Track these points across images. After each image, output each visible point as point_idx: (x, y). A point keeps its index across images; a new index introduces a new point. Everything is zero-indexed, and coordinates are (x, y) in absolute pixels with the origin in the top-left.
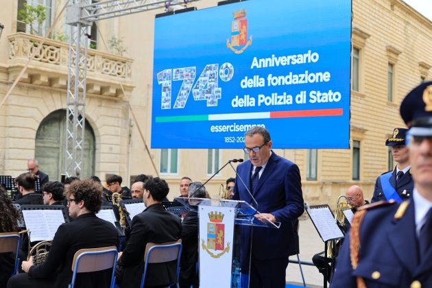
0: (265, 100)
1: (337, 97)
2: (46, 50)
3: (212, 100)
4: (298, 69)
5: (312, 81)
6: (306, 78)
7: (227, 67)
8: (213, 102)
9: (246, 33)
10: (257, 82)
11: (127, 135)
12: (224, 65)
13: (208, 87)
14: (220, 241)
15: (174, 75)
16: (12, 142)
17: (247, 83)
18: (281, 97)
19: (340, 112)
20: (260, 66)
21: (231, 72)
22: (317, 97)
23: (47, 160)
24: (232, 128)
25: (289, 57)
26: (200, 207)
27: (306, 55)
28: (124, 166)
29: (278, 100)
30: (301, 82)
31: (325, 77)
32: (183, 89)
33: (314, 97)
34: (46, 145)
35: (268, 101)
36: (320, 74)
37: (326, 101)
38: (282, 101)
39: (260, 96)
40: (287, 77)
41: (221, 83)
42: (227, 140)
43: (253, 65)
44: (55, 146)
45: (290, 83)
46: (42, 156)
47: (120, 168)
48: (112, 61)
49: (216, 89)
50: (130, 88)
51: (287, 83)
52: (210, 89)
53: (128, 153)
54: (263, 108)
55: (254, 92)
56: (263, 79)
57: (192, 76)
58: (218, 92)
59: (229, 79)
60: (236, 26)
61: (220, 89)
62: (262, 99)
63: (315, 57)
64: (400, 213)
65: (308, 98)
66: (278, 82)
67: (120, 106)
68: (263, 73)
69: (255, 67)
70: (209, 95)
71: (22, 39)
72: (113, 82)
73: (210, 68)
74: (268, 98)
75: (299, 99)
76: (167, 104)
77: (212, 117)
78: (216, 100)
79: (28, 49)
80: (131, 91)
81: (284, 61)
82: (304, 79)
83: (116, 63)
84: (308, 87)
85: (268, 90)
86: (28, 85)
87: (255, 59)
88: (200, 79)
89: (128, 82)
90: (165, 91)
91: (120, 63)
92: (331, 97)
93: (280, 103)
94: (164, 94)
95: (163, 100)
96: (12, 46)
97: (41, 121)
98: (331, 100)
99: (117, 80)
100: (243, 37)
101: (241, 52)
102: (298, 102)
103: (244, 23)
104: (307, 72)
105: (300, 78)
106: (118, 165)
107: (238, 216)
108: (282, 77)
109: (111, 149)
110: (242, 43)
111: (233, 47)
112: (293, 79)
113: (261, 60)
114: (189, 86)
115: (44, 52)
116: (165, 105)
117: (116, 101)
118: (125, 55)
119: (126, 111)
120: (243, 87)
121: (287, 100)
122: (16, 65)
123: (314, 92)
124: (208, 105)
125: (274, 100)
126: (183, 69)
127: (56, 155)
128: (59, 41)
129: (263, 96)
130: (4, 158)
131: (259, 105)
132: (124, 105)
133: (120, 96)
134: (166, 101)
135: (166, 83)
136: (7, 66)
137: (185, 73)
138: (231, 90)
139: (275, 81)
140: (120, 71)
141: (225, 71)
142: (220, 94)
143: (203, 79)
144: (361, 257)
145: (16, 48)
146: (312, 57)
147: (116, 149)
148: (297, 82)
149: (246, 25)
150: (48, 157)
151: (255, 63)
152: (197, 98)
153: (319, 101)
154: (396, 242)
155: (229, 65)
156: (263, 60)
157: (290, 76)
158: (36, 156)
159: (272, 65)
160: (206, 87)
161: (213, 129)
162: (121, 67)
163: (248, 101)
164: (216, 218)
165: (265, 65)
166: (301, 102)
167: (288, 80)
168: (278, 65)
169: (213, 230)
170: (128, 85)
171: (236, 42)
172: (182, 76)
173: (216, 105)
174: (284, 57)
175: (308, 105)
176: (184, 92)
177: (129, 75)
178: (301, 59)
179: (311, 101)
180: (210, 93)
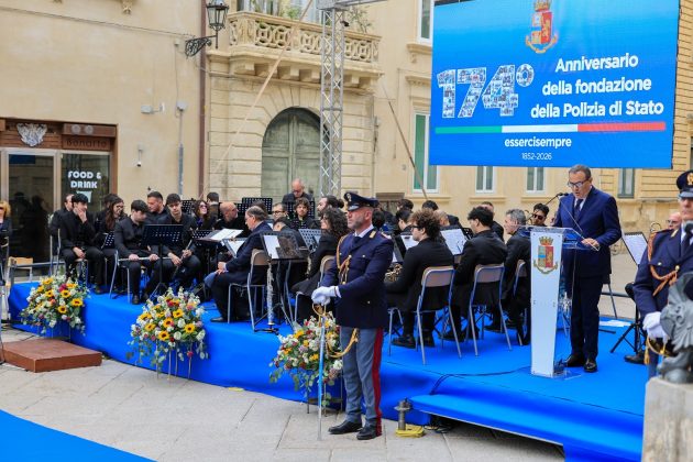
0: (572, 110)
1: (659, 108)
2: (275, 31)
3: (507, 108)
4: (613, 75)
5: (629, 89)
6: (624, 85)
7: (525, 69)
8: (507, 111)
9: (549, 29)
10: (564, 89)
11: (372, 139)
12: (522, 67)
13: (502, 93)
14: (549, 261)
15: (459, 77)
16: (236, 153)
17: (550, 89)
18: (592, 107)
19: (662, 126)
20: (567, 70)
21: (530, 75)
22: (634, 108)
23: (275, 174)
24: (532, 143)
25: (603, 60)
26: (532, 233)
27: (622, 59)
28: (369, 180)
29: (588, 110)
30: (616, 90)
31: (646, 84)
32: (470, 94)
33: (632, 108)
34: (274, 155)
35: (576, 111)
36: (640, 81)
37: (646, 113)
38: (593, 112)
39: (566, 105)
40: (600, 83)
41: (518, 89)
42: (525, 156)
43: (558, 68)
44: (283, 155)
45: (603, 90)
46: (270, 170)
47: (364, 182)
48: (355, 41)
49: (512, 95)
50: (377, 76)
51: (600, 91)
52: (505, 96)
53: (373, 163)
54: (569, 119)
55: (558, 100)
56: (569, 86)
57: (481, 79)
58: (513, 99)
59: (527, 84)
60: (537, 19)
61: (517, 96)
62: (569, 108)
63: (633, 61)
64: (673, 235)
65: (624, 109)
66: (589, 89)
67: (363, 100)
68: (570, 78)
69: (560, 70)
70: (503, 103)
71: (246, 20)
72: (356, 68)
73: (504, 70)
74: (576, 107)
75: (614, 110)
76: (450, 111)
77: (506, 129)
78: (512, 109)
79: (253, 32)
80: (376, 79)
81: (595, 64)
82: (620, 87)
83: (359, 42)
84: (625, 97)
85: (575, 99)
86: (253, 78)
87: (561, 61)
88: (491, 82)
89: (374, 67)
90: (447, 96)
91: (365, 42)
92: (652, 108)
93: (590, 114)
94: (446, 100)
95: (444, 106)
96: (233, 29)
97: (267, 124)
98: (651, 112)
99: (360, 66)
100: (546, 33)
101: (544, 51)
102: (612, 113)
103: (547, 16)
104: (623, 78)
105: (615, 85)
106: (361, 179)
107: (565, 240)
108: (594, 84)
109: (352, 158)
110: (545, 40)
111: (534, 45)
112: (606, 86)
113: (567, 63)
114: (478, 91)
115: (272, 34)
116: (448, 113)
117: (358, 94)
118: (370, 31)
119: (370, 107)
120: (545, 93)
121: (600, 111)
122: (240, 53)
123: (632, 103)
124: (502, 115)
125: (583, 110)
126: (470, 70)
127: (285, 167)
128: (289, 18)
129: (569, 105)
130: (227, 173)
131: (565, 115)
132: (367, 98)
133: (364, 87)
134: (448, 108)
135: (448, 86)
136: (229, 54)
137: (472, 75)
138: (530, 97)
139: (584, 88)
140: (364, 54)
141: (523, 74)
142: (517, 102)
143: (496, 82)
144: (652, 256)
145: (240, 31)
146: (631, 61)
147: (359, 159)
148: (611, 90)
149: (550, 19)
150: (277, 170)
151: (561, 66)
152: (488, 105)
153: (638, 113)
154: (670, 248)
155: (529, 67)
156: (570, 62)
157: (603, 83)
158: (263, 169)
159: (581, 68)
160: (499, 93)
161: (507, 143)
162: (365, 47)
163: (551, 111)
164: (546, 242)
165: (573, 69)
166: (615, 113)
167: (601, 87)
168: (588, 68)
169: (544, 252)
170: (375, 71)
171: (537, 39)
172: (470, 79)
173: (511, 114)
174: (597, 60)
175: (624, 118)
176: (471, 98)
177: (376, 58)
178: (616, 63)
179: (628, 113)
180: (504, 99)
